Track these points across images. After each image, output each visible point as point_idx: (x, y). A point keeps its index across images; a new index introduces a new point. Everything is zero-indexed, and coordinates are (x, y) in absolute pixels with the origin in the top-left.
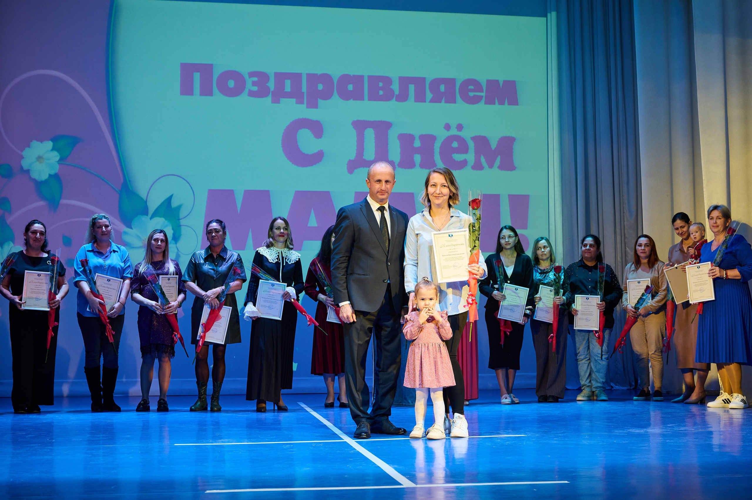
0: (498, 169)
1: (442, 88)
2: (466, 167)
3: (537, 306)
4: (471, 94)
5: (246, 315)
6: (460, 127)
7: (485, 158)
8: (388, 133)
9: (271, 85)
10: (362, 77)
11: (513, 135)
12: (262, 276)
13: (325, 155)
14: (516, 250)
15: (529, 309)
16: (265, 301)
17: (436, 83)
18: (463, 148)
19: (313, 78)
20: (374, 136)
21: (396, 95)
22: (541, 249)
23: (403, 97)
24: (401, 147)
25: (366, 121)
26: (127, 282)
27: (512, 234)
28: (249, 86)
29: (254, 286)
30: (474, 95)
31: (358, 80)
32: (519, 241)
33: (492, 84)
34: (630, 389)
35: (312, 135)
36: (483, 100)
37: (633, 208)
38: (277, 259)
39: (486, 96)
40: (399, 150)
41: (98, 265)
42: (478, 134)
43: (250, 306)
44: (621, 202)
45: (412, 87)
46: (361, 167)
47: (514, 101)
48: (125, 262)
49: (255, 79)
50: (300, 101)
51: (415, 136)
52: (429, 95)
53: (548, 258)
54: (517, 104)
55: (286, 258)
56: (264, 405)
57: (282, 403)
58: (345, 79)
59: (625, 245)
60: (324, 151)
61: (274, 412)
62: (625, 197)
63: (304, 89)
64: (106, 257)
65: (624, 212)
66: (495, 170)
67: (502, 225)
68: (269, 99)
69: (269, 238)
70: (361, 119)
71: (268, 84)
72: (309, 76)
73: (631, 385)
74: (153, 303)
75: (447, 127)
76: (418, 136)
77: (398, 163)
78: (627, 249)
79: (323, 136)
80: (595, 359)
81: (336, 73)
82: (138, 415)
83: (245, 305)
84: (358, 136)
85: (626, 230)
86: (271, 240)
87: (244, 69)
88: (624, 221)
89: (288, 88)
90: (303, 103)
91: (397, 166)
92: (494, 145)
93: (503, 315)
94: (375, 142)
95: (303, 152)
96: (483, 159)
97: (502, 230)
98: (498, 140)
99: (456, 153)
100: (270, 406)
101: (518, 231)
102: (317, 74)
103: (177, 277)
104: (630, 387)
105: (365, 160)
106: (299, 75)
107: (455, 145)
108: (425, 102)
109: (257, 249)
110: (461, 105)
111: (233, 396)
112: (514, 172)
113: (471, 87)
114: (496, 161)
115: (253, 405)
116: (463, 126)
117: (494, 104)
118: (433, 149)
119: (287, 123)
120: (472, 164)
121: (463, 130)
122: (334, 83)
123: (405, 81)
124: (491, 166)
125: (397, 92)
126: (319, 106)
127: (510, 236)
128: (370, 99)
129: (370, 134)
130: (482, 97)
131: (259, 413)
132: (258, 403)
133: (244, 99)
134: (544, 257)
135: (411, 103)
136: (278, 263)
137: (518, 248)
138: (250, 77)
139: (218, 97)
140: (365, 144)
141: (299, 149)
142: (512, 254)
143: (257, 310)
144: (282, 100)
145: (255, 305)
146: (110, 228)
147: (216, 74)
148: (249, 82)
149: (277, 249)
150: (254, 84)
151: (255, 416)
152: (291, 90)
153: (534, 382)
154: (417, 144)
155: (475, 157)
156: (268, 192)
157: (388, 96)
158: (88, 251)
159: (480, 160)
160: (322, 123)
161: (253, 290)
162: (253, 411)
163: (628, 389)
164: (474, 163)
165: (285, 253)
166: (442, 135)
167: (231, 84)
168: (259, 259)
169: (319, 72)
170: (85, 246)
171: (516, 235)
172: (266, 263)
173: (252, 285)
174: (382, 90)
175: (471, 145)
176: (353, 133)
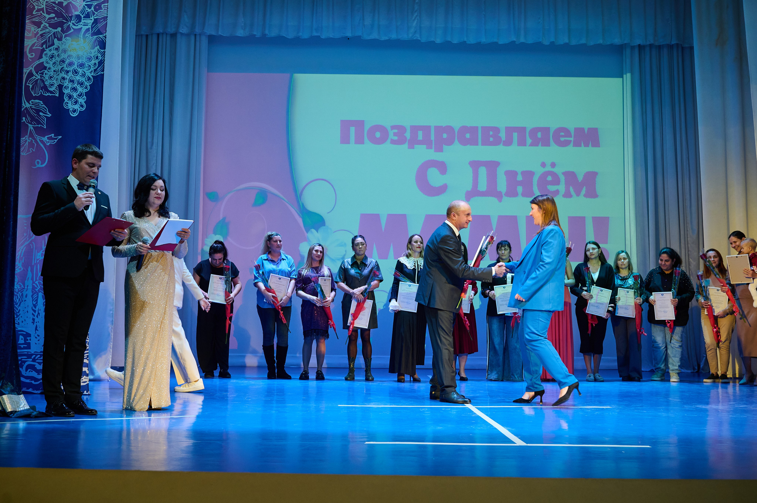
0: (584, 197)
1: (539, 135)
2: (558, 196)
3: (617, 304)
4: (562, 139)
5: (391, 308)
6: (553, 165)
7: (573, 188)
8: (496, 170)
9: (408, 135)
10: (477, 127)
11: (596, 171)
12: (402, 279)
13: (448, 187)
14: (600, 259)
15: (611, 307)
16: (404, 298)
17: (534, 131)
18: (556, 181)
19: (439, 130)
20: (486, 172)
21: (503, 141)
22: (621, 259)
23: (508, 142)
24: (507, 181)
25: (480, 161)
26: (293, 281)
27: (595, 246)
28: (391, 136)
29: (397, 286)
30: (565, 140)
31: (473, 130)
32: (601, 252)
33: (579, 131)
34: (694, 372)
35: (439, 173)
36: (572, 144)
37: (695, 227)
38: (414, 266)
39: (574, 141)
40: (505, 183)
41: (272, 269)
42: (568, 170)
43: (393, 301)
44: (685, 222)
45: (515, 135)
46: (476, 196)
47: (596, 144)
48: (291, 267)
49: (396, 131)
50: (429, 147)
51: (518, 172)
52: (529, 141)
53: (627, 267)
54: (600, 147)
55: (420, 266)
56: (403, 377)
57: (416, 376)
58: (464, 129)
59: (689, 257)
60: (447, 184)
61: (410, 383)
62: (689, 218)
63: (433, 138)
64: (277, 264)
65: (687, 231)
66: (582, 198)
67: (587, 241)
68: (406, 146)
69: (408, 250)
70: (476, 159)
71: (405, 135)
72: (436, 127)
73: (694, 369)
74: (315, 298)
75: (543, 165)
76: (520, 172)
77: (504, 193)
78: (691, 260)
79: (447, 173)
80: (672, 347)
81: (457, 125)
82: (300, 382)
83: (390, 301)
84: (473, 173)
85: (689, 245)
86: (409, 251)
87: (388, 124)
88: (688, 238)
89: (420, 137)
90: (431, 148)
91: (504, 196)
92: (580, 178)
93: (590, 310)
94: (487, 177)
95: (432, 185)
96: (571, 189)
97: (587, 244)
98: (584, 174)
99: (550, 185)
100: (407, 377)
101: (600, 245)
102: (442, 126)
103: (330, 279)
104: (694, 370)
105: (479, 191)
106: (429, 127)
107: (549, 178)
108: (525, 145)
109: (399, 259)
110: (554, 148)
111: (380, 369)
112: (596, 199)
113: (563, 134)
114: (582, 191)
115: (395, 377)
116: (556, 163)
117: (581, 146)
118: (532, 182)
119: (420, 164)
120: (563, 193)
121: (556, 167)
122: (455, 132)
123: (510, 130)
124: (578, 194)
125: (504, 139)
126: (444, 150)
127: (594, 249)
128: (483, 145)
129: (483, 171)
130: (571, 141)
131: (400, 383)
132: (398, 376)
133: (388, 145)
134: (623, 267)
135: (514, 148)
136: (414, 270)
137: (602, 258)
138: (392, 130)
139: (368, 145)
140: (479, 178)
141: (428, 183)
142: (598, 262)
143: (398, 305)
144: (416, 146)
145: (396, 301)
146: (282, 242)
147: (366, 128)
148: (391, 133)
149: (414, 259)
150: (395, 134)
151: (396, 385)
152: (423, 138)
153: (615, 365)
154: (520, 178)
155: (566, 187)
156: (405, 215)
157: (497, 142)
158: (264, 260)
159: (569, 191)
160: (446, 163)
161: (396, 290)
162: (395, 381)
163: (692, 372)
164: (565, 193)
165: (420, 261)
166: (539, 171)
167: (378, 135)
168: (400, 267)
169: (444, 125)
170: (262, 256)
171: (599, 247)
172: (405, 270)
173: (395, 286)
174: (492, 137)
175: (562, 178)
176: (470, 170)
